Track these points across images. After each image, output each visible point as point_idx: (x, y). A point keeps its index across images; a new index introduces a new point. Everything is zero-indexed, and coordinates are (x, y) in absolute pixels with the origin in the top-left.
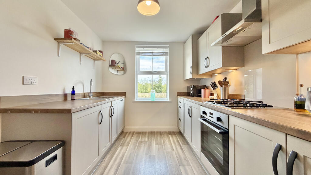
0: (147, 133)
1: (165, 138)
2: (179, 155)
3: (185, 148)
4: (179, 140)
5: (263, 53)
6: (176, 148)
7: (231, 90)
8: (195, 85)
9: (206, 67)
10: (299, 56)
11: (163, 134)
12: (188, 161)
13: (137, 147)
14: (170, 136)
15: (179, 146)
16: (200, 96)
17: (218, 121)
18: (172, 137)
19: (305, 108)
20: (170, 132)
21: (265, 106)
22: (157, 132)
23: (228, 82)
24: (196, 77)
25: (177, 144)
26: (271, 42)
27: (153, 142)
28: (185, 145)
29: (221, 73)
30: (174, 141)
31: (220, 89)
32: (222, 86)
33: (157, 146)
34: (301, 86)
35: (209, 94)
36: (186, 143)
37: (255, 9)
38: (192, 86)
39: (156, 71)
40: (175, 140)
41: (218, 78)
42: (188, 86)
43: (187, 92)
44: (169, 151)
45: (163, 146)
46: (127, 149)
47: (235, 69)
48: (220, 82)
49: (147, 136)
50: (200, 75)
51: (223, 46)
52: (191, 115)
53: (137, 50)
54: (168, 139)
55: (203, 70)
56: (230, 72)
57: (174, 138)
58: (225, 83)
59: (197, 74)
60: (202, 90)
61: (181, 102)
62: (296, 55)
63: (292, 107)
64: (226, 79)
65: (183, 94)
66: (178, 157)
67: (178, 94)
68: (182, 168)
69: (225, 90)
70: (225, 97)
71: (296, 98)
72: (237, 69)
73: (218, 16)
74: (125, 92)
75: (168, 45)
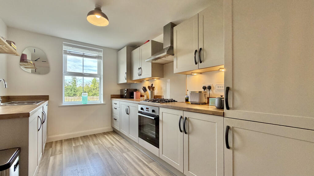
0: (80, 138)
1: (102, 138)
2: (119, 147)
3: (122, 141)
4: (114, 136)
5: (174, 73)
6: (115, 143)
7: (156, 93)
8: (128, 88)
9: (139, 75)
10: (187, 75)
11: (98, 136)
12: (127, 149)
13: (74, 151)
14: (106, 136)
15: (117, 141)
16: (133, 98)
17: (153, 112)
18: (108, 136)
19: (189, 101)
20: (105, 133)
21: (174, 101)
22: (91, 136)
23: (154, 87)
24: (130, 82)
25: (114, 140)
26: (178, 68)
27: (90, 144)
28: (121, 139)
29: (148, 80)
30: (110, 138)
31: (149, 92)
32: (150, 90)
33: (96, 146)
34: (188, 90)
35: (140, 96)
36: (122, 138)
37: (170, 45)
38: (126, 89)
39: (88, 74)
40: (112, 138)
41: (147, 84)
42: (121, 89)
43: (120, 94)
44: (109, 146)
45: (102, 144)
46: (62, 156)
47: (158, 79)
48: (149, 87)
49: (80, 140)
50: (134, 80)
51: (152, 63)
52: (128, 113)
53: (65, 48)
54: (105, 138)
55: (136, 77)
56: (155, 80)
57: (110, 136)
58: (152, 88)
59: (131, 80)
60: (135, 93)
61: (116, 104)
62: (186, 75)
63: (184, 101)
64: (152, 85)
65: (117, 96)
66: (119, 148)
67: (112, 96)
68: (124, 154)
69: (152, 93)
70: (152, 98)
71: (186, 97)
72: (159, 79)
73: (149, 41)
74: (48, 96)
75: (102, 50)
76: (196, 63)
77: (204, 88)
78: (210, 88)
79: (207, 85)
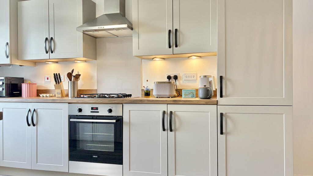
5: (133, 55)
9: (47, 52)
17: (109, 112)
23: (80, 75)
29: (57, 62)
32: (71, 80)
37: (118, 12)
48: (69, 75)
59: (18, 59)
64: (73, 70)
76: (170, 47)
77: (169, 78)
78: (176, 78)
79: (172, 74)
